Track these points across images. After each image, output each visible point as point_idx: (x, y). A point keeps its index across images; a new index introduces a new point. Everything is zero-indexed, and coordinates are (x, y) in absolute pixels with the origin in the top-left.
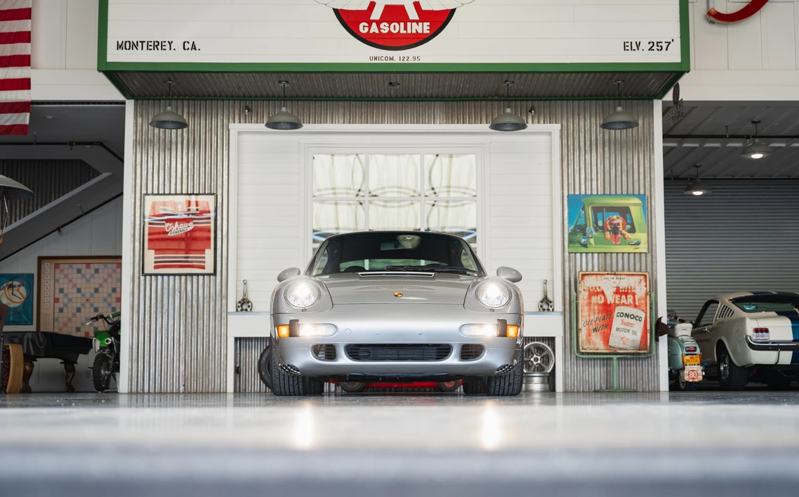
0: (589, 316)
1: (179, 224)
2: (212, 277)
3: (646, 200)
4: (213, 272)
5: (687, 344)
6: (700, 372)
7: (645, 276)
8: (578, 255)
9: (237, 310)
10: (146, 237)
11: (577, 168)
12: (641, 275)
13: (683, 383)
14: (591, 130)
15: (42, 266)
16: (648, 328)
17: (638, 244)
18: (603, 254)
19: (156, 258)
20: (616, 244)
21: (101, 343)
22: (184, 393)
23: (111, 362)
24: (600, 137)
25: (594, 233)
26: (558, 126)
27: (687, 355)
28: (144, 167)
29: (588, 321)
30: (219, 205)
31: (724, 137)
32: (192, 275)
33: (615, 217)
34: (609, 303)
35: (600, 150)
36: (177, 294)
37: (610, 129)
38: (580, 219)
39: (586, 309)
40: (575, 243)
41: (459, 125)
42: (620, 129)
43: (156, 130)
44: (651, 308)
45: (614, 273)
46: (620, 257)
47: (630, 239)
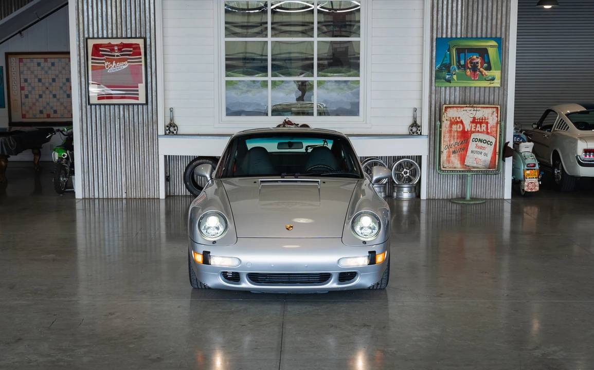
0: (450, 141)
1: (116, 63)
2: (144, 106)
3: (501, 43)
4: (145, 103)
5: (528, 161)
6: (537, 184)
7: (497, 108)
8: (443, 89)
9: (166, 134)
10: (90, 73)
12: (494, 108)
13: (523, 191)
15: (9, 60)
16: (497, 151)
17: (493, 79)
18: (464, 88)
19: (98, 91)
20: (474, 80)
22: (126, 199)
23: (68, 169)
25: (457, 71)
27: (528, 170)
28: (85, 14)
29: (448, 145)
30: (148, 47)
32: (128, 105)
33: (475, 57)
34: (466, 130)
36: (117, 120)
38: (446, 59)
39: (447, 135)
40: (441, 79)
44: (500, 135)
45: (472, 106)
46: (477, 90)
47: (487, 75)
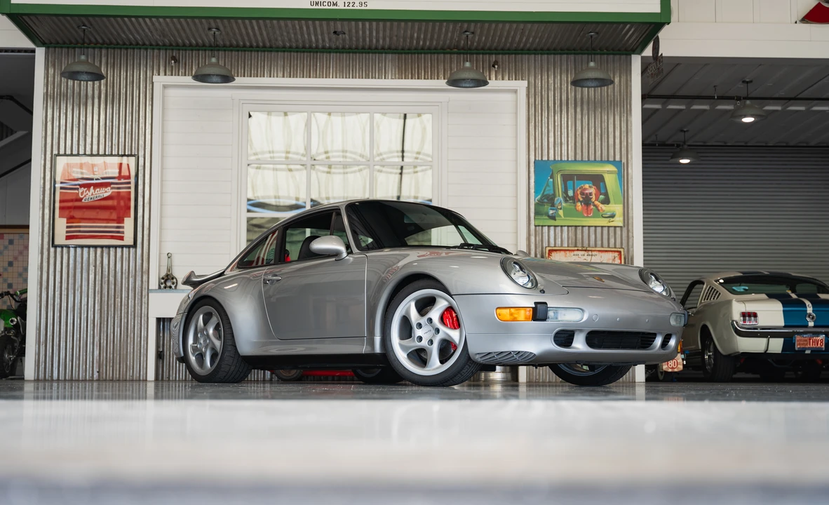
1: (94, 189)
2: (131, 249)
3: (622, 167)
4: (132, 243)
6: (680, 360)
7: (620, 252)
8: (546, 229)
9: (160, 288)
10: (57, 205)
11: (545, 131)
12: (615, 251)
13: (662, 373)
14: (561, 89)
17: (613, 216)
18: (573, 228)
19: (67, 227)
20: (588, 217)
21: (6, 324)
22: (98, 380)
23: (16, 345)
24: (571, 96)
25: (564, 204)
26: (525, 83)
28: (56, 123)
30: (141, 168)
31: (713, 98)
32: (109, 247)
33: (587, 186)
35: (571, 111)
36: (92, 268)
37: (582, 87)
38: (548, 188)
40: (542, 215)
41: (414, 80)
42: (594, 87)
43: (70, 82)
45: (585, 249)
46: (592, 229)
47: (604, 211)
